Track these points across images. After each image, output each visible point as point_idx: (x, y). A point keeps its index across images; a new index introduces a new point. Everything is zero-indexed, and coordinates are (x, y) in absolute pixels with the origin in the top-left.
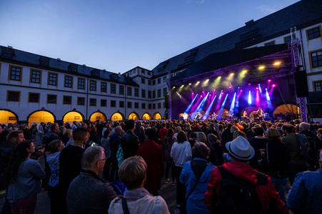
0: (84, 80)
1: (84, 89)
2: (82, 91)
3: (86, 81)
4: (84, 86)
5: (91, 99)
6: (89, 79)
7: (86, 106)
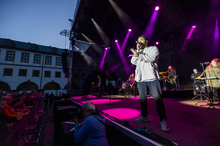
0: (40, 56)
1: (39, 63)
2: (38, 65)
3: (42, 57)
4: (40, 61)
5: (46, 72)
6: (45, 55)
7: (40, 78)
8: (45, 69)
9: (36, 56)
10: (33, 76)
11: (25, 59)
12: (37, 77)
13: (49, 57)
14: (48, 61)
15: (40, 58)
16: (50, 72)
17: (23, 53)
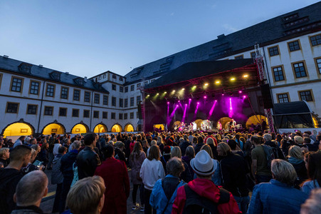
0: (39, 83)
2: (35, 97)
3: (42, 85)
4: (38, 90)
5: (46, 107)
6: (46, 83)
7: (38, 116)
8: (45, 104)
9: (33, 84)
10: (28, 113)
11: (16, 87)
12: (34, 115)
13: (51, 85)
14: (51, 93)
15: (38, 86)
16: (52, 108)
17: (13, 78)
